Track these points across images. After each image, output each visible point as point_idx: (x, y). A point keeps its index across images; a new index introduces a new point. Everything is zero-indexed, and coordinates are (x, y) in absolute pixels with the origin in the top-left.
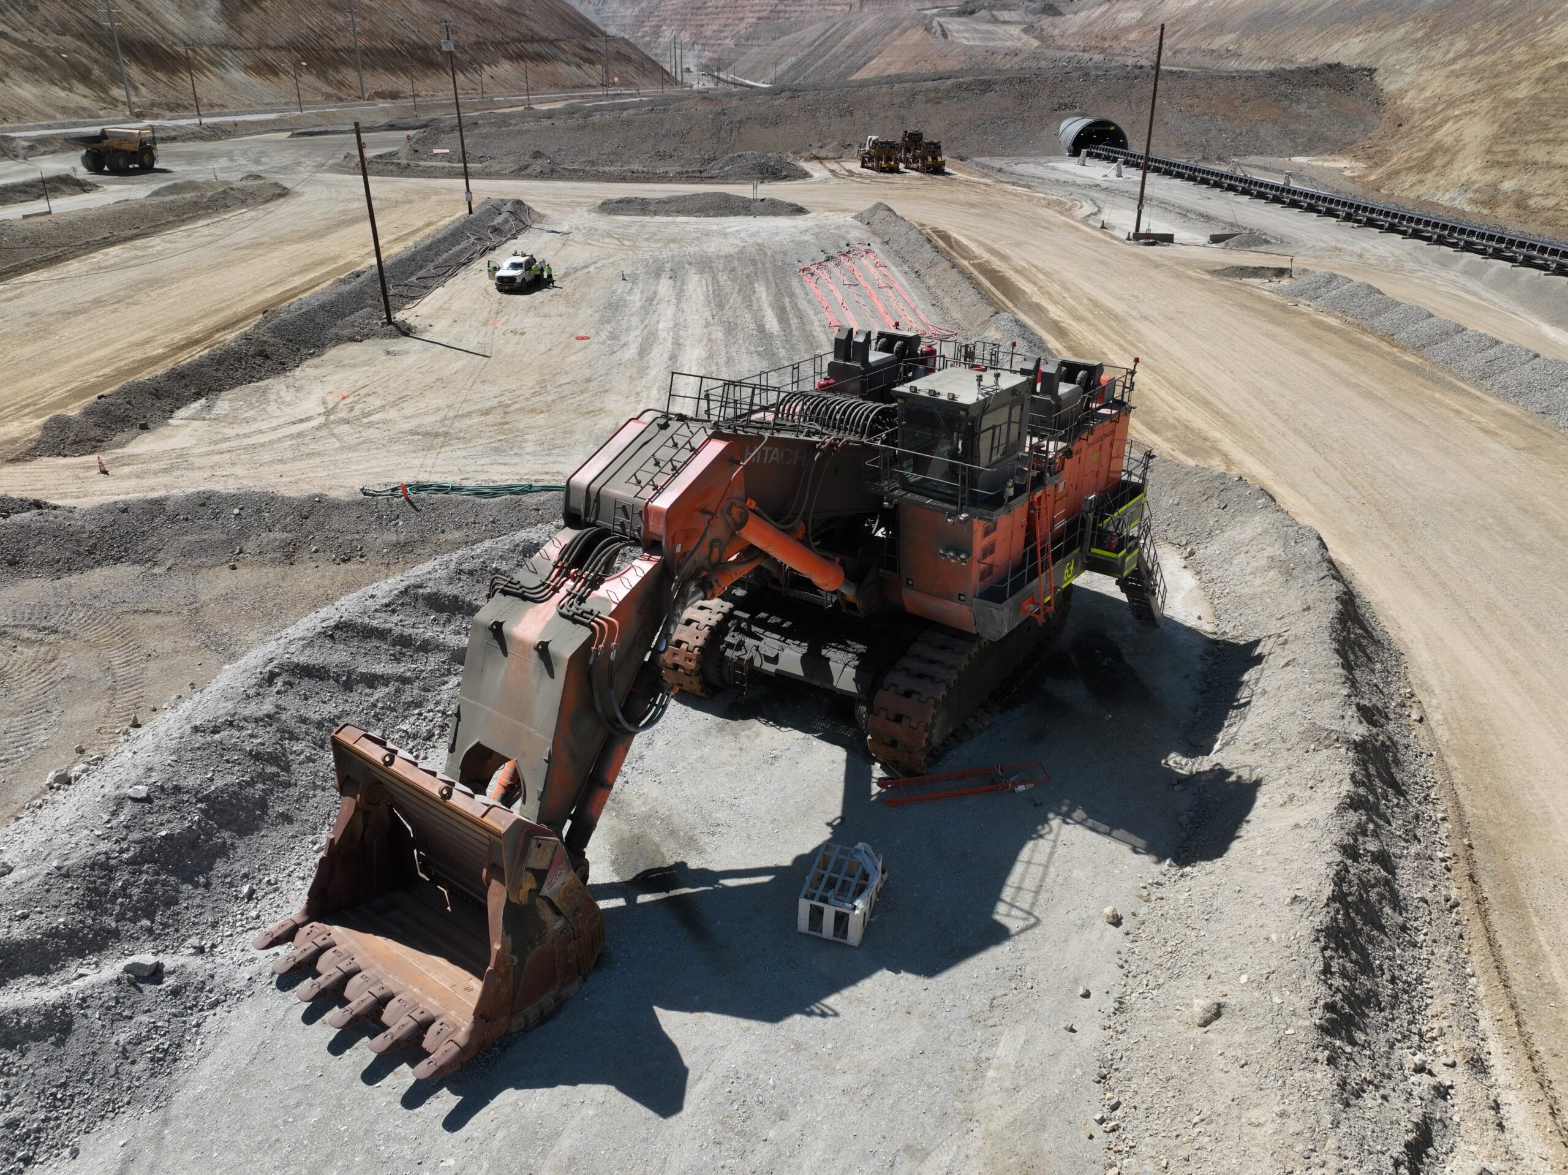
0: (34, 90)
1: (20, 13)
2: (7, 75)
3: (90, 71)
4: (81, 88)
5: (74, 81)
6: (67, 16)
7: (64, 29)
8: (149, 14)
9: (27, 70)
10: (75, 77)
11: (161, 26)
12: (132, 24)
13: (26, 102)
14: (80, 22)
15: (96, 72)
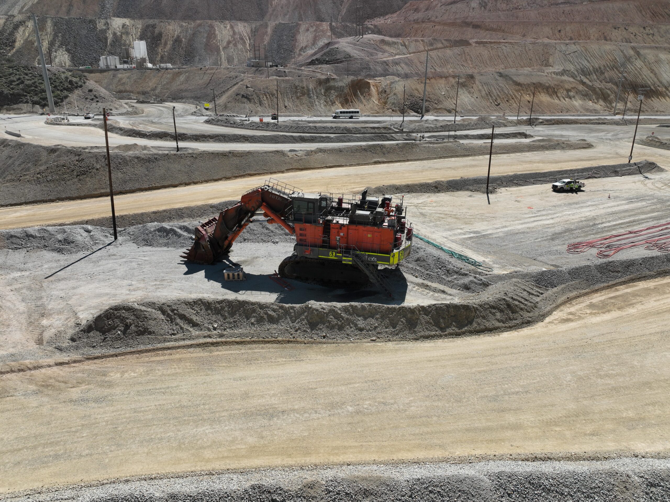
0: (580, 102)
1: (596, 75)
2: (574, 97)
3: (609, 96)
4: (601, 102)
5: (600, 100)
6: (615, 76)
7: (611, 80)
8: (655, 74)
9: (583, 95)
10: (601, 98)
11: (658, 79)
12: (643, 79)
13: (574, 106)
14: (619, 77)
15: (612, 96)
